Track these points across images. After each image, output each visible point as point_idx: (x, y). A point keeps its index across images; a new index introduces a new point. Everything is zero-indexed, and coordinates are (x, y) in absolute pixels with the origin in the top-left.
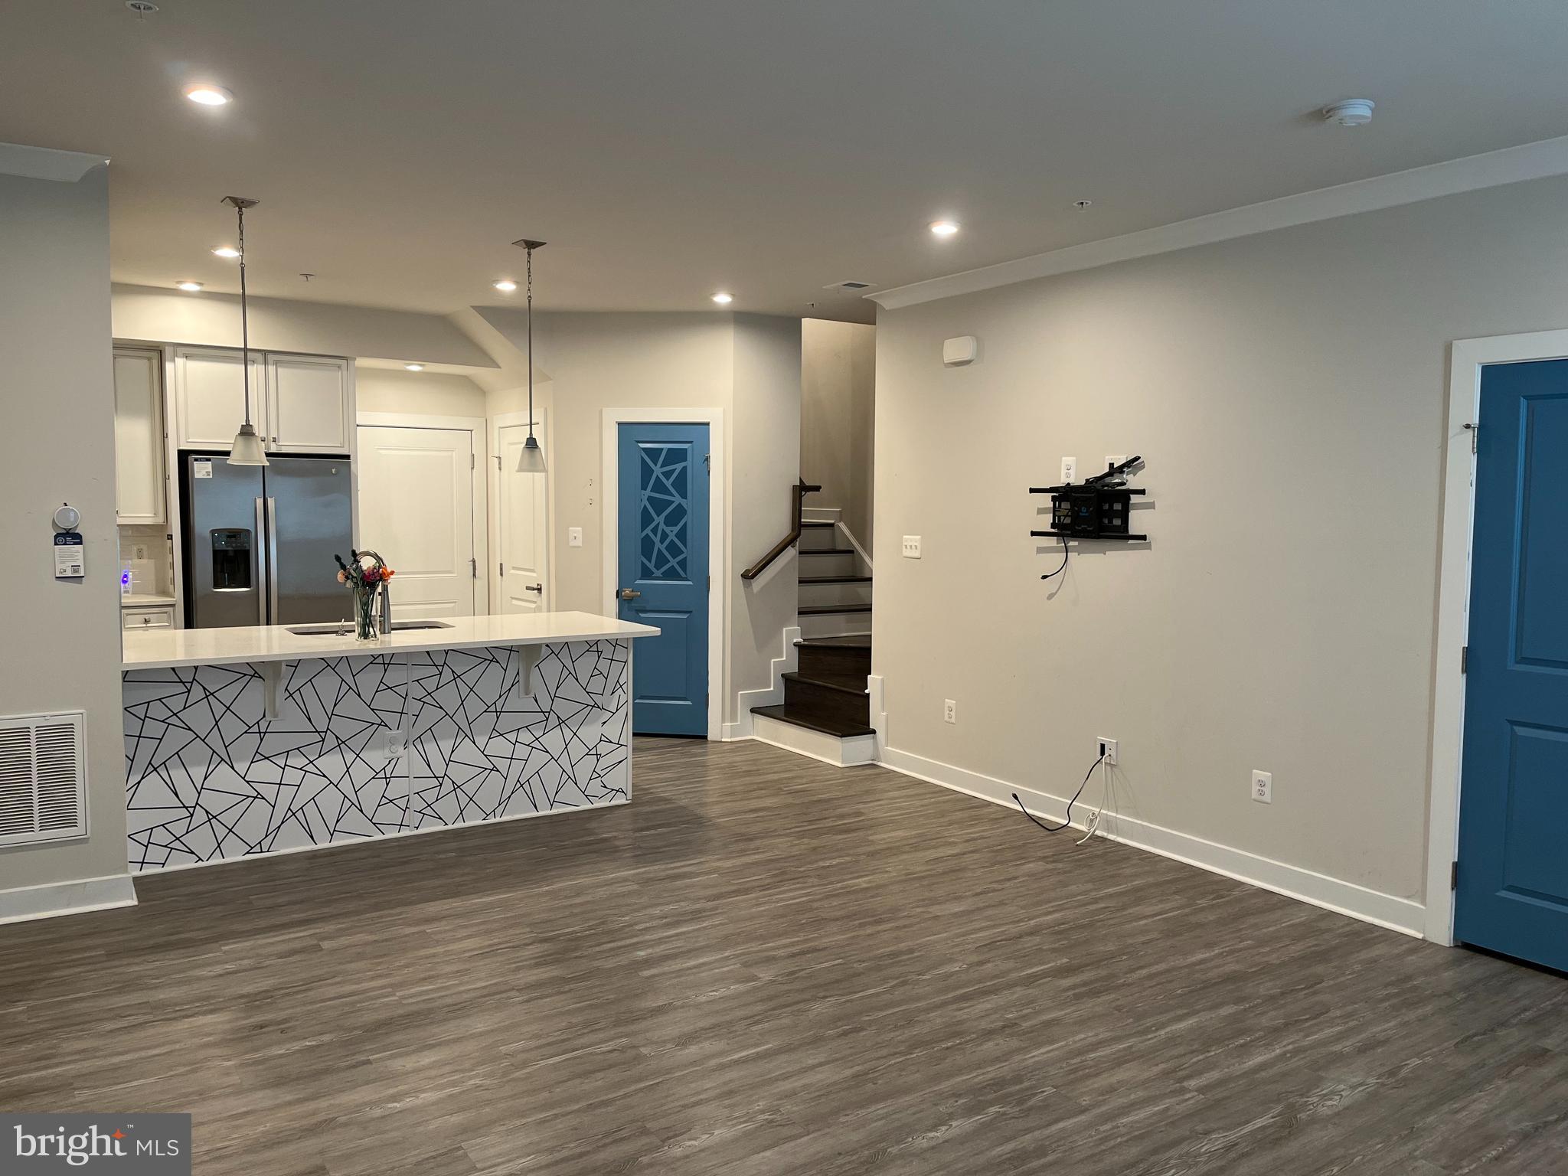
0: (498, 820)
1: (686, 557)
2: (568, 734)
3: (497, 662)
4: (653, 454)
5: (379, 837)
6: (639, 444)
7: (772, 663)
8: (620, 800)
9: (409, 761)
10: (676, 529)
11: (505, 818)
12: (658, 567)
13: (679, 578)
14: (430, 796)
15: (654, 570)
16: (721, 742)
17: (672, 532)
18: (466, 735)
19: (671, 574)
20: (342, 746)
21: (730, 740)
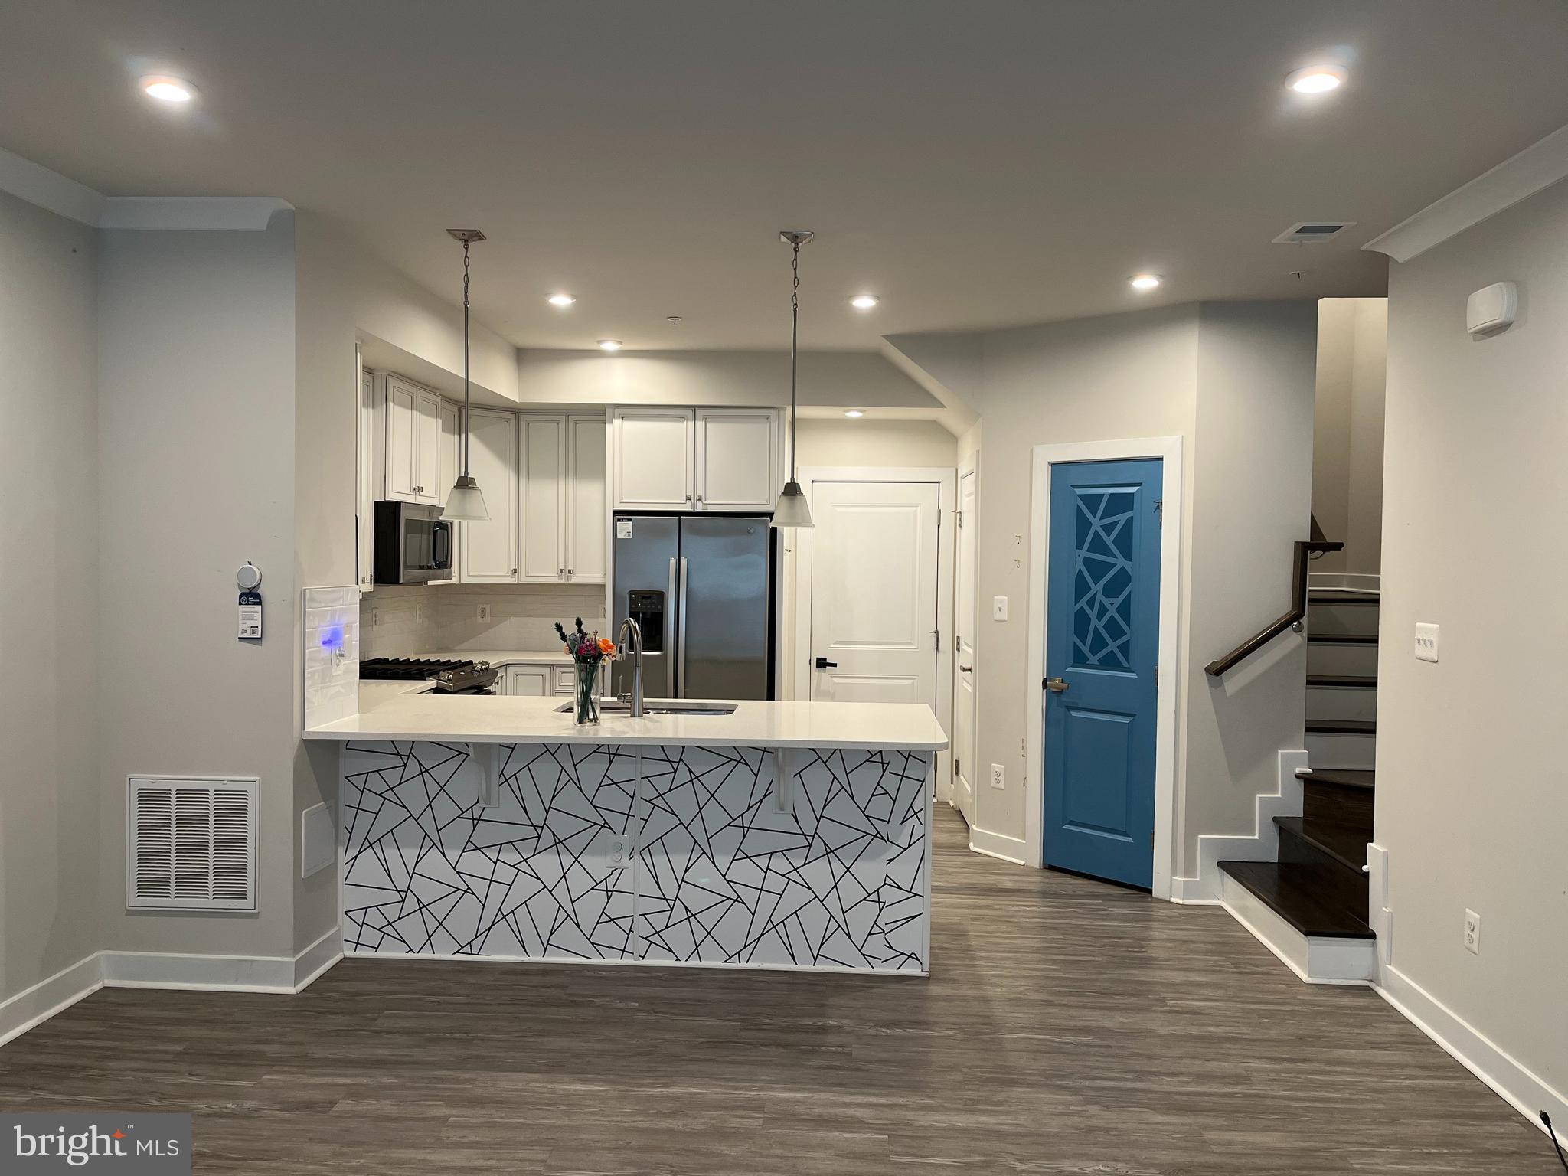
0: (743, 965)
1: (1128, 641)
2: (839, 870)
3: (746, 764)
4: (1092, 502)
5: (597, 960)
6: (1076, 490)
7: (1257, 799)
8: (912, 970)
9: (634, 875)
10: (1118, 601)
11: (753, 965)
12: (1094, 651)
13: (1118, 666)
14: (660, 922)
15: (1089, 655)
16: (1169, 902)
17: (1113, 604)
18: (704, 852)
19: (1110, 662)
20: (560, 845)
21: (1181, 902)
